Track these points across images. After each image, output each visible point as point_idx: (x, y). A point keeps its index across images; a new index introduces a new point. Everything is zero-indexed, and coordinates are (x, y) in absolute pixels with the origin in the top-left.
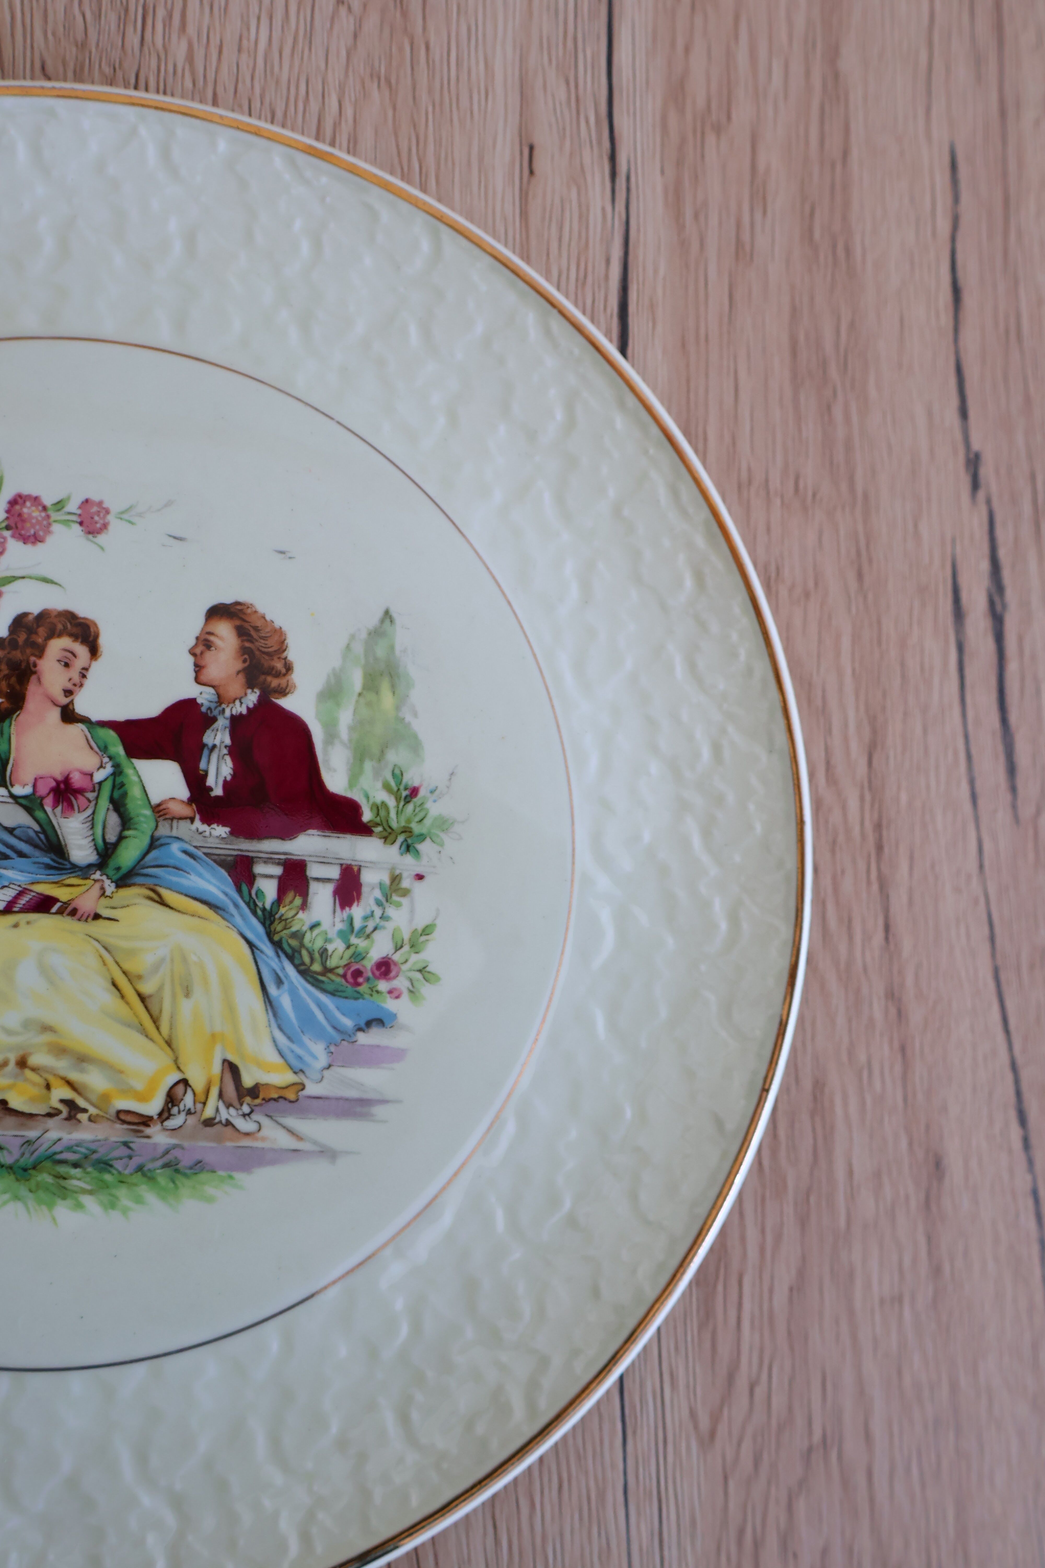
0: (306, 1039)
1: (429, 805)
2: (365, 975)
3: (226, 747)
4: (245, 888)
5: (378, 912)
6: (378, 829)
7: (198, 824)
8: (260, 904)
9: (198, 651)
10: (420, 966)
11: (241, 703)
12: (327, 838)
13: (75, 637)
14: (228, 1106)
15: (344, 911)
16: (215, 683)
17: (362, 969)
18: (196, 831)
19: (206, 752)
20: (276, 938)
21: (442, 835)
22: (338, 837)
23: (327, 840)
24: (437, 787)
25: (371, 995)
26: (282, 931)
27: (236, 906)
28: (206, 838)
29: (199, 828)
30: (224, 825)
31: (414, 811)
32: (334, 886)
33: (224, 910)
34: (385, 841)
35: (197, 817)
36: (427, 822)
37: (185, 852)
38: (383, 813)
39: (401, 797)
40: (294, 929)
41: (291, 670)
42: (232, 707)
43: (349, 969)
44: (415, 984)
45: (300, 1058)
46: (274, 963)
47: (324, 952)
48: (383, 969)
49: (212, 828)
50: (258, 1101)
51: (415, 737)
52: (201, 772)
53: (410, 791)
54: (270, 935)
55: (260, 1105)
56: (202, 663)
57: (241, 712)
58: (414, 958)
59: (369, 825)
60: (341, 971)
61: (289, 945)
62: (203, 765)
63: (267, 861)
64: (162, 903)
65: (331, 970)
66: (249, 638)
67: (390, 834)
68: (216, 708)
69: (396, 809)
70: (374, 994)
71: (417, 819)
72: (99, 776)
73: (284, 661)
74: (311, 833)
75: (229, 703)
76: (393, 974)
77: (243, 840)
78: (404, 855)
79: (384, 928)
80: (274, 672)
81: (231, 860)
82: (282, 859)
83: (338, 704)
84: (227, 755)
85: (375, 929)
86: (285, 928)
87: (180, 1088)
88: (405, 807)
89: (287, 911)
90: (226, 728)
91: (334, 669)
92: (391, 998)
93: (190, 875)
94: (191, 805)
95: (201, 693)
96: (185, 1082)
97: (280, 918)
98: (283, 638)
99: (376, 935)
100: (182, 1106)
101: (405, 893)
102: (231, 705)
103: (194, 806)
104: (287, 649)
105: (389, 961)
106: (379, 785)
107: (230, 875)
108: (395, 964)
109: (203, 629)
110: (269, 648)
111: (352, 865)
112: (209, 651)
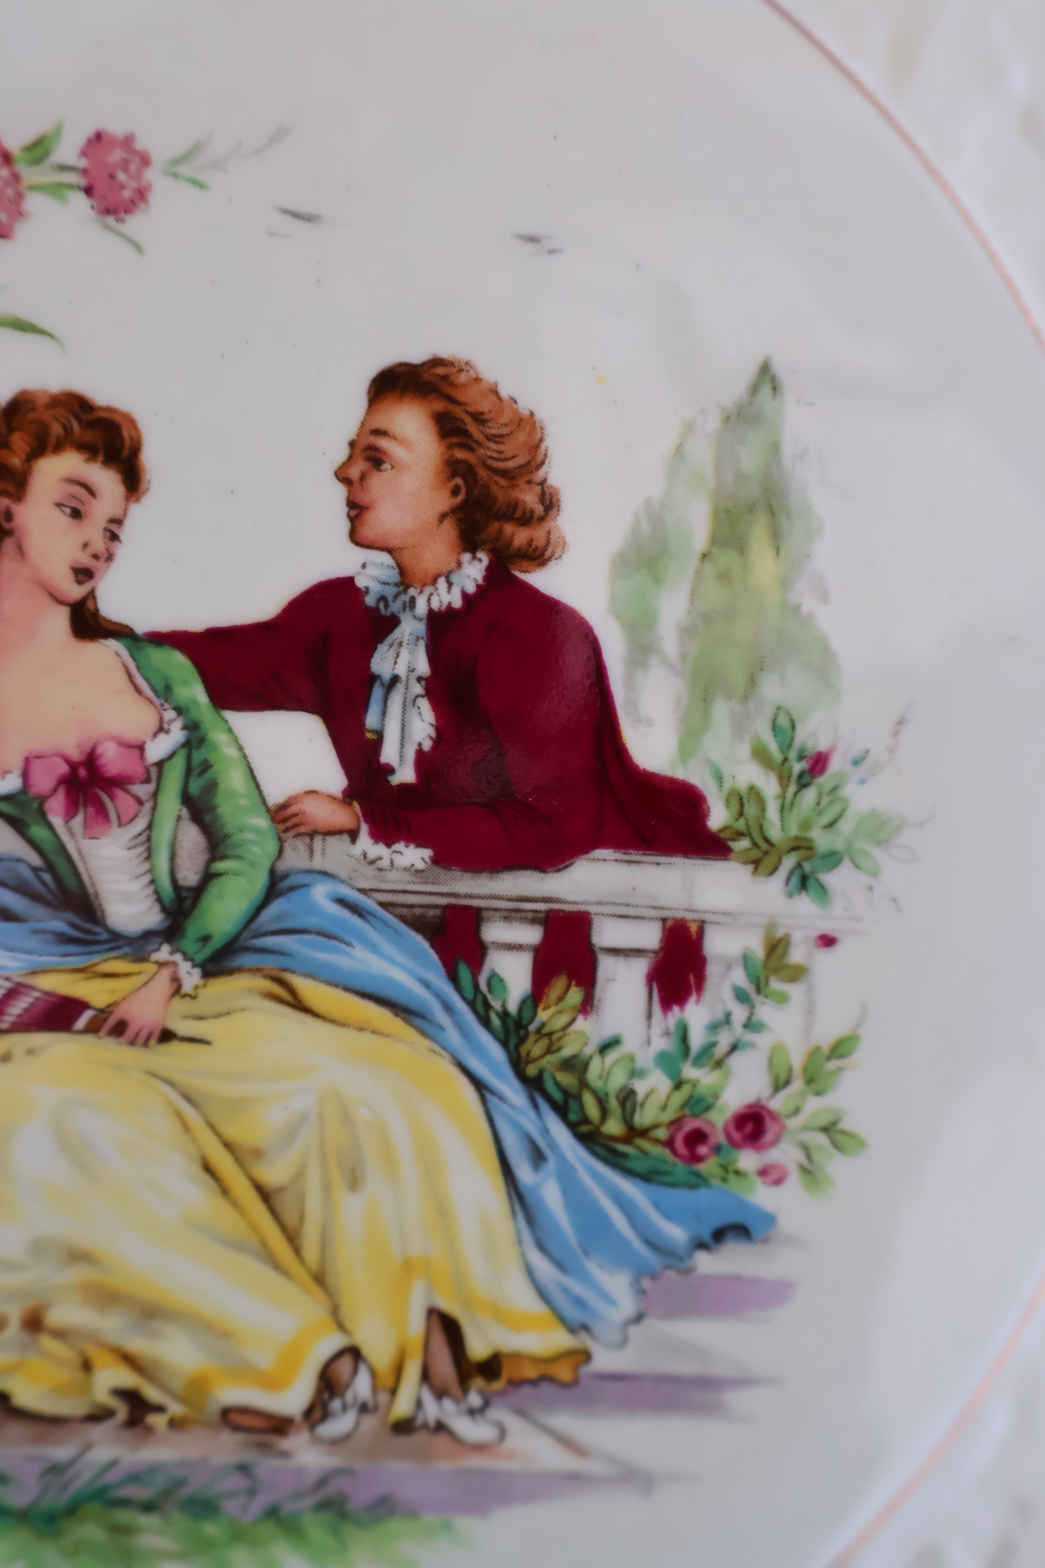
0: (593, 1267)
1: (850, 790)
2: (712, 1140)
3: (419, 679)
4: (464, 972)
5: (740, 1014)
6: (741, 845)
7: (365, 842)
8: (496, 1004)
9: (354, 473)
10: (824, 1120)
11: (450, 584)
12: (633, 865)
13: (90, 451)
14: (440, 1394)
15: (670, 1014)
16: (395, 542)
17: (706, 1128)
18: (362, 857)
19: (377, 692)
20: (531, 1070)
21: (878, 854)
22: (658, 864)
23: (633, 870)
24: (867, 752)
25: (724, 1180)
26: (543, 1056)
27: (448, 1008)
28: (383, 873)
29: (367, 851)
30: (420, 844)
31: (818, 804)
32: (650, 964)
33: (423, 1017)
34: (756, 869)
35: (364, 829)
36: (846, 826)
37: (341, 902)
38: (751, 810)
39: (790, 776)
40: (566, 1052)
41: (555, 510)
42: (431, 595)
43: (679, 1128)
44: (815, 1155)
45: (580, 1303)
46: (529, 1121)
47: (627, 1097)
48: (749, 1128)
49: (395, 851)
50: (498, 1385)
51: (823, 645)
52: (369, 736)
53: (811, 762)
54: (518, 1064)
55: (502, 1393)
56: (363, 498)
57: (450, 603)
58: (813, 1105)
59: (722, 835)
60: (662, 1134)
61: (558, 1085)
62: (371, 720)
63: (510, 916)
64: (299, 1005)
65: (644, 1133)
66: (465, 441)
67: (766, 853)
68: (396, 596)
69: (779, 801)
70: (732, 1178)
71: (825, 820)
72: (156, 750)
73: (538, 489)
74: (600, 857)
75: (424, 585)
76: (769, 1137)
77: (459, 873)
78: (796, 897)
79: (751, 1045)
80: (518, 514)
81: (435, 916)
82: (540, 912)
83: (657, 579)
84: (422, 696)
85: (734, 1048)
86: (549, 1051)
87: (345, 1365)
88: (799, 796)
89: (553, 1016)
90: (418, 639)
91: (648, 502)
92: (765, 1183)
93: (353, 947)
94: (350, 805)
95: (364, 566)
96: (354, 1353)
97: (538, 1031)
98: (538, 436)
99: (736, 1061)
100: (349, 1396)
101: (797, 974)
102: (428, 590)
103: (356, 805)
104: (547, 461)
105: (764, 1113)
106: (744, 750)
107: (434, 946)
108: (774, 1117)
109: (363, 424)
110: (506, 460)
111: (686, 921)
112: (378, 473)
